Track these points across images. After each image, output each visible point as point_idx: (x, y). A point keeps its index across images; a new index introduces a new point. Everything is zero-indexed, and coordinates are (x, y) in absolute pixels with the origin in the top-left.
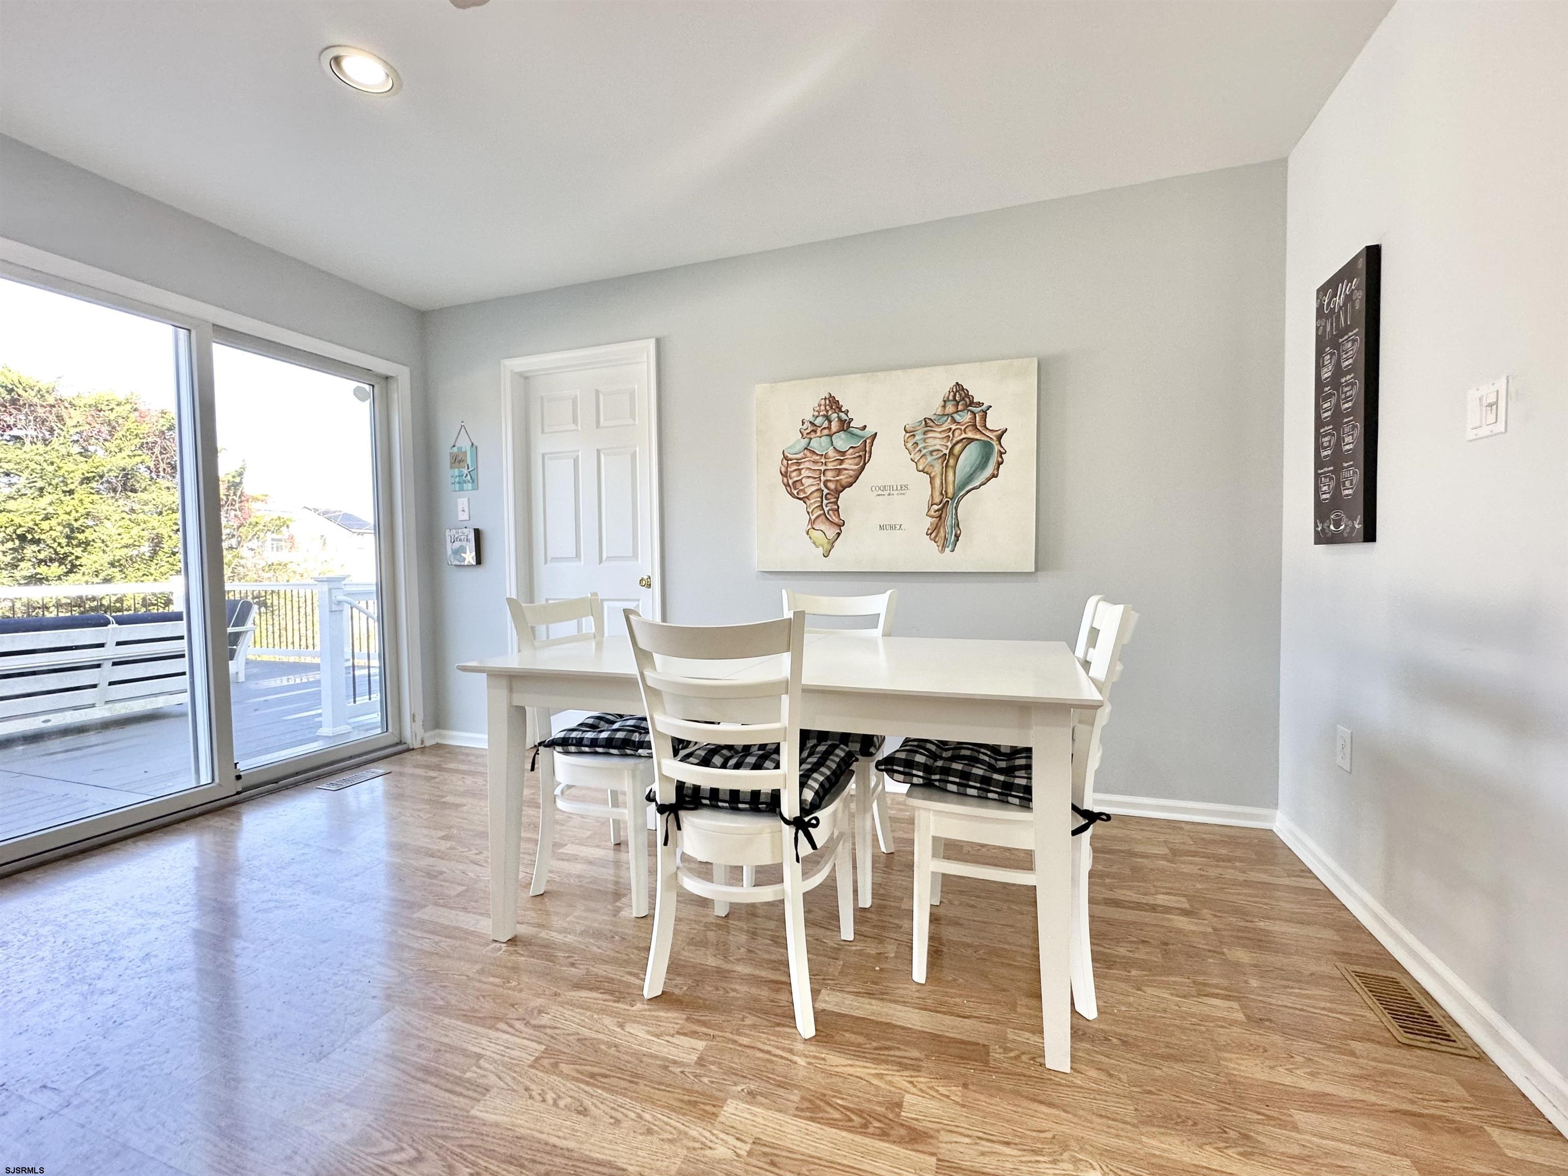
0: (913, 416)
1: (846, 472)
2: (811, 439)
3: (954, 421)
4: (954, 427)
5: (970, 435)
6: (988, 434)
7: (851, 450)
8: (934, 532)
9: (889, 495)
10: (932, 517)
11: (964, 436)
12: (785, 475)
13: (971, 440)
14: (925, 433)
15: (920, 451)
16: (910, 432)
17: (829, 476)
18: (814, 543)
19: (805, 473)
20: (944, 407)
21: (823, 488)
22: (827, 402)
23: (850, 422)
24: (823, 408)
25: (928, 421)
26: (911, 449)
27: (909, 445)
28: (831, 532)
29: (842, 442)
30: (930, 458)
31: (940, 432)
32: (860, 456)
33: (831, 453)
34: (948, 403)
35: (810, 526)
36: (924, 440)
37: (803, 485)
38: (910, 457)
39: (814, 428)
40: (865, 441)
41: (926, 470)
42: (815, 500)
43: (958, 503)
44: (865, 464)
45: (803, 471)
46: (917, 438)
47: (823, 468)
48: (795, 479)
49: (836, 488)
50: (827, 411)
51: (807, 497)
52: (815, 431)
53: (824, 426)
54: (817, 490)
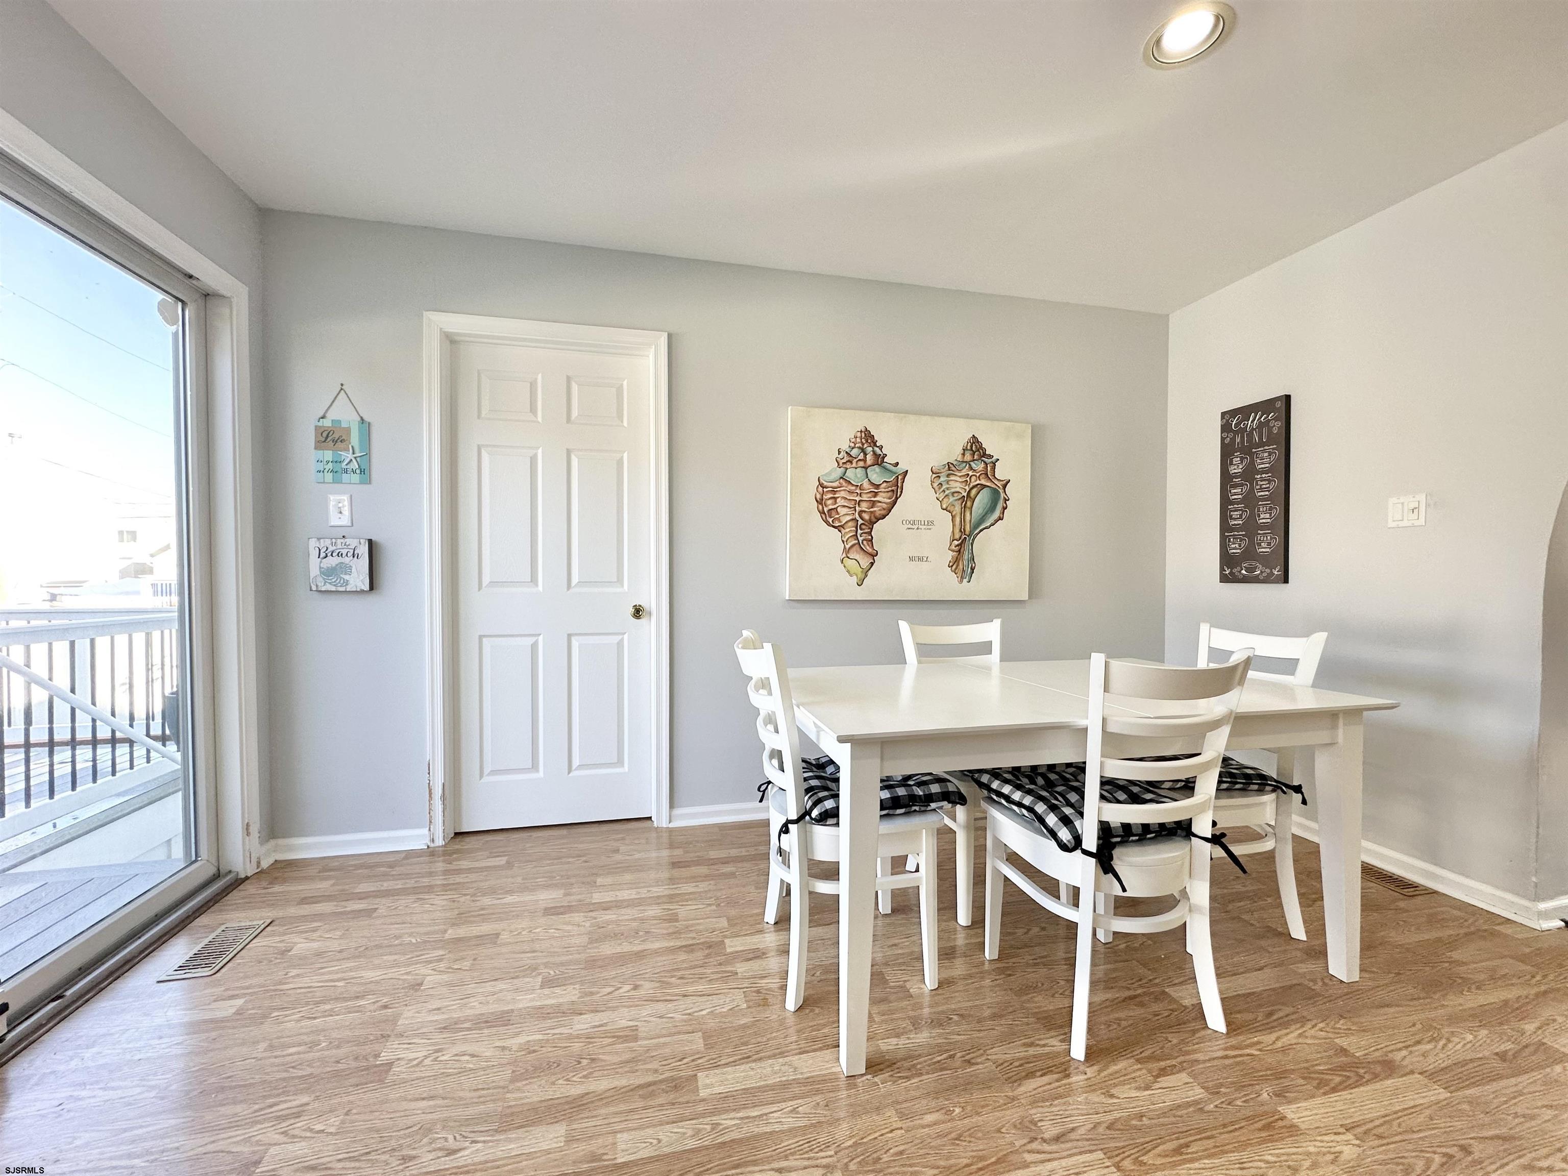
0: (939, 459)
1: (880, 504)
2: (847, 469)
3: (971, 468)
4: (971, 473)
5: (983, 482)
6: (996, 482)
7: (885, 484)
8: (954, 564)
9: (918, 529)
10: (953, 551)
11: (978, 482)
12: (820, 502)
13: (985, 486)
14: (948, 476)
15: (944, 491)
16: (936, 474)
17: (864, 506)
18: (848, 571)
19: (840, 502)
20: (963, 454)
21: (858, 518)
22: (863, 435)
23: (884, 458)
24: (858, 440)
25: (951, 466)
26: (936, 489)
27: (935, 485)
28: (865, 562)
29: (876, 475)
30: (952, 499)
31: (960, 477)
32: (893, 491)
33: (866, 485)
34: (966, 452)
35: (844, 555)
36: (948, 482)
37: (838, 514)
38: (936, 496)
39: (851, 458)
40: (897, 477)
41: (948, 509)
42: (850, 529)
43: (973, 540)
44: (897, 499)
45: (838, 500)
46: (942, 479)
47: (858, 499)
48: (831, 507)
49: (870, 519)
50: (863, 444)
51: (842, 526)
52: (851, 462)
53: (860, 458)
54: (852, 520)
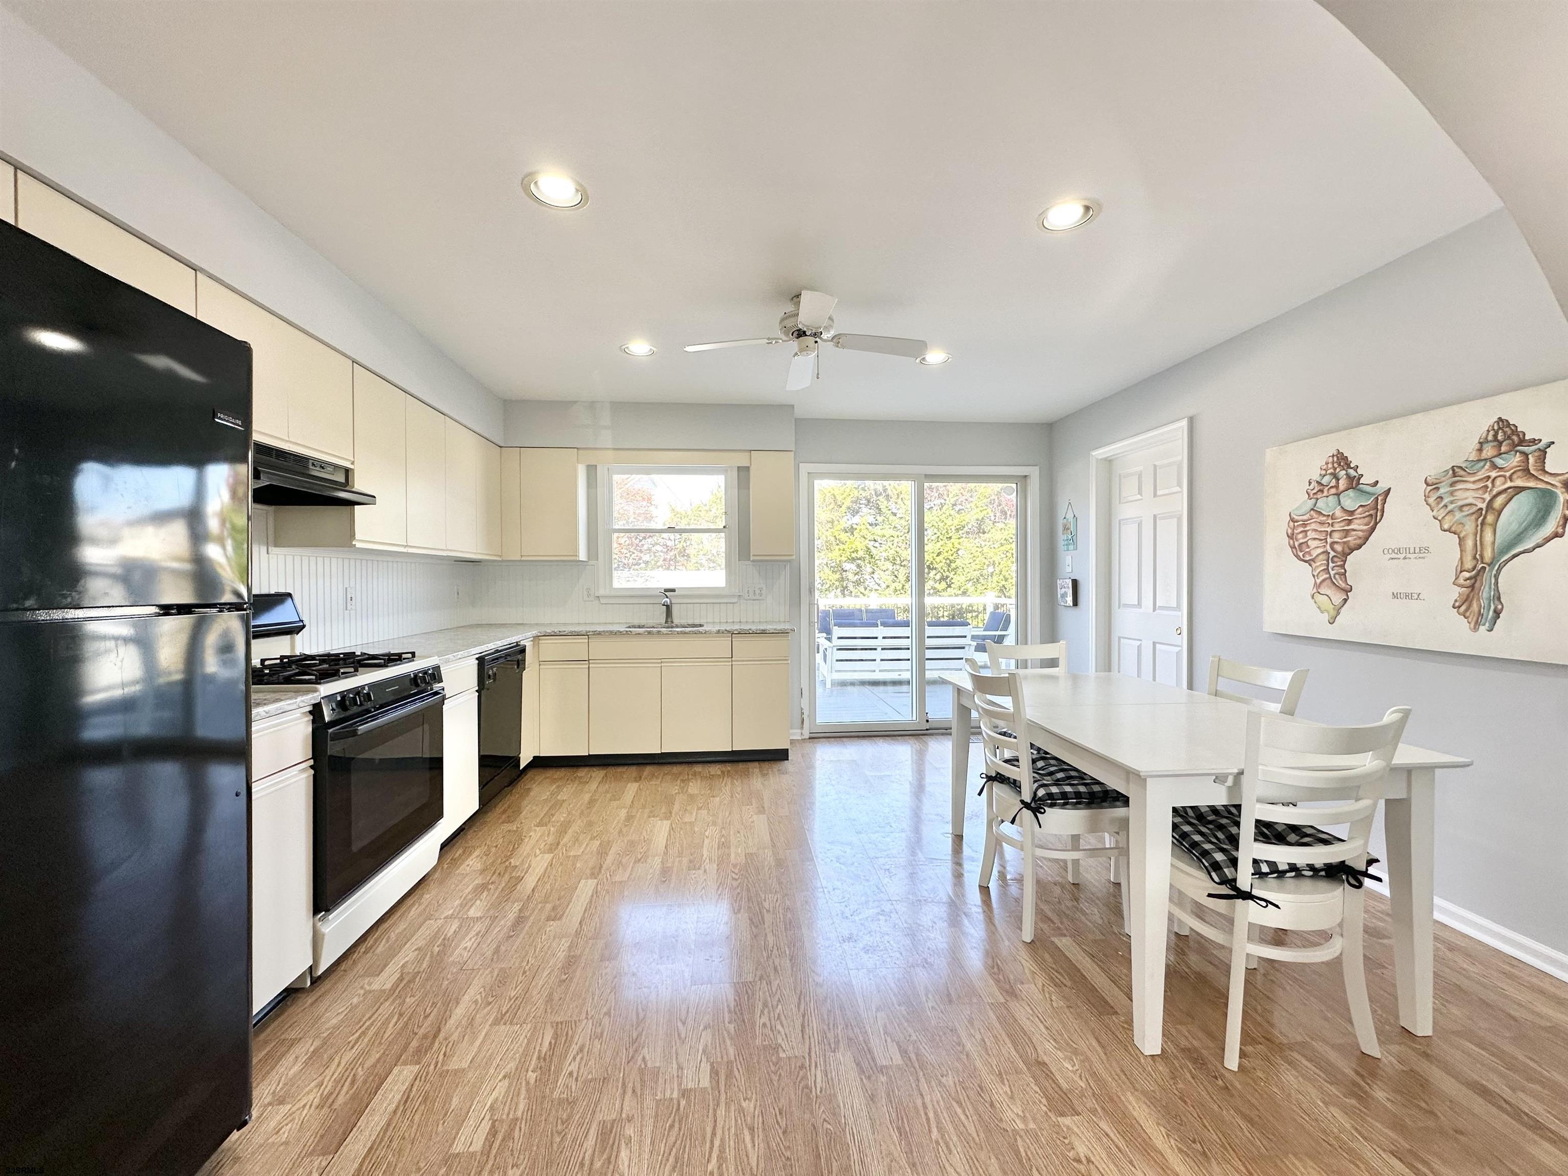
0: (1436, 466)
1: (1354, 533)
2: (1317, 499)
3: (1494, 467)
4: (1493, 474)
5: (1519, 483)
6: (1547, 479)
7: (1361, 509)
8: (1464, 605)
9: (1405, 558)
10: (1462, 586)
11: (1509, 484)
12: (1291, 537)
13: (1520, 490)
14: (1452, 485)
15: (1446, 506)
16: (1432, 485)
17: (1336, 537)
18: (1319, 608)
19: (1311, 535)
20: (1480, 450)
21: (1329, 550)
22: (1335, 459)
23: (1359, 479)
24: (1330, 466)
25: (1457, 470)
26: (1433, 504)
27: (1431, 500)
28: (1338, 598)
29: (1350, 501)
30: (1458, 515)
31: (1474, 482)
32: (1371, 515)
33: (1338, 513)
34: (1485, 446)
35: (1315, 590)
36: (1452, 493)
37: (1308, 547)
38: (1432, 514)
39: (1321, 487)
40: (1377, 499)
41: (1453, 529)
42: (1320, 563)
43: (1499, 570)
44: (1376, 524)
45: (1309, 533)
46: (1442, 491)
47: (1329, 529)
48: (1301, 541)
49: (1343, 551)
50: (1335, 469)
51: (1313, 560)
52: (1321, 491)
53: (1332, 484)
54: (1323, 553)
